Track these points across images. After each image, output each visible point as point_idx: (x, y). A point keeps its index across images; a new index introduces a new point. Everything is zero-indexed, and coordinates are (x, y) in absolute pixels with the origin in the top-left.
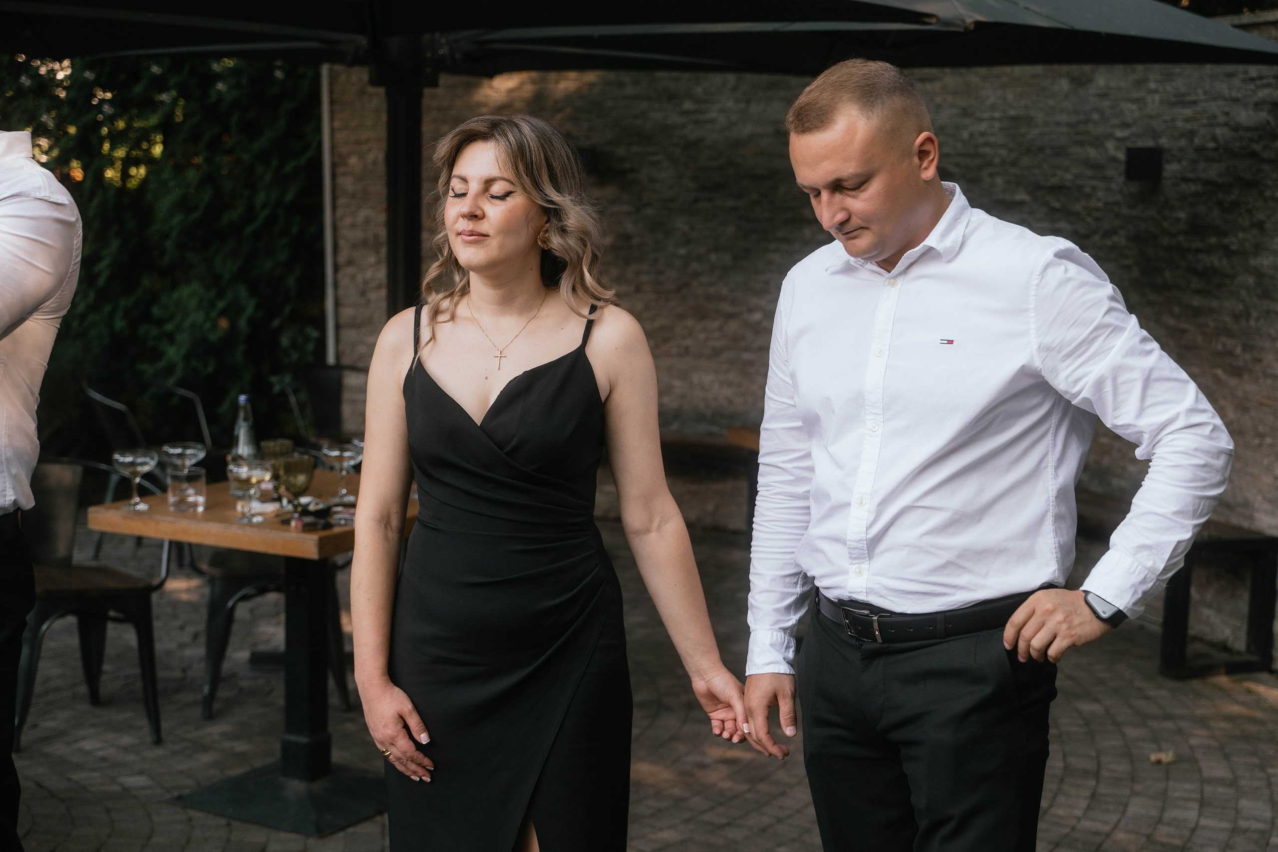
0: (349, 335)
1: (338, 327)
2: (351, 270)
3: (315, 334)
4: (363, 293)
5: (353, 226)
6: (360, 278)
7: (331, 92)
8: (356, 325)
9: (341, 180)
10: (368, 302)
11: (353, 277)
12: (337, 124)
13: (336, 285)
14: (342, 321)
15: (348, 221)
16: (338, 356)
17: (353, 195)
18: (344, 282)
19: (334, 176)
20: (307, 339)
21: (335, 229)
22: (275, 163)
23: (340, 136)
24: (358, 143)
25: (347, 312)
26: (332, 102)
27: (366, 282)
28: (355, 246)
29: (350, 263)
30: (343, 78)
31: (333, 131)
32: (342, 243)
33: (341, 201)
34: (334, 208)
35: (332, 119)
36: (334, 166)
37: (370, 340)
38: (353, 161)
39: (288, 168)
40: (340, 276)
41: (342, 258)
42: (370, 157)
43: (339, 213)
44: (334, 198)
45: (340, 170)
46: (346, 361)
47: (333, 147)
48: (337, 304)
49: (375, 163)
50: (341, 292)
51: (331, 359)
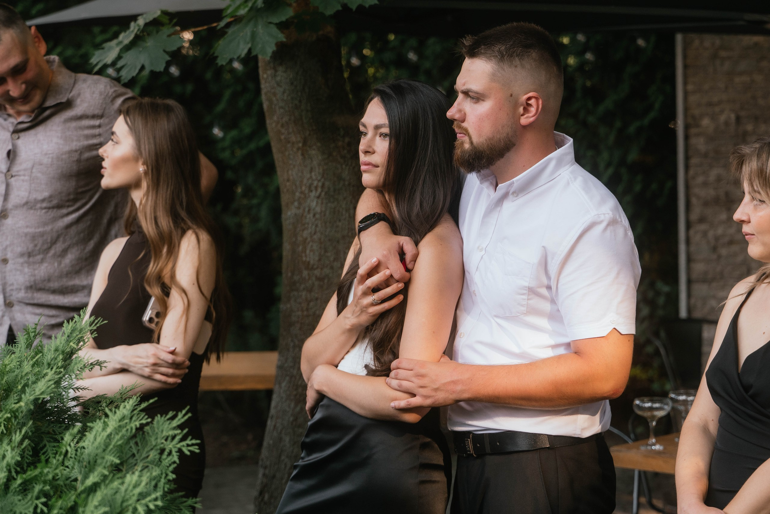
0: (700, 289)
1: (689, 282)
2: (703, 227)
3: (666, 289)
4: (714, 249)
5: (705, 184)
6: (711, 234)
7: (685, 57)
8: (705, 280)
9: (693, 141)
10: (719, 257)
11: (705, 234)
12: (690, 87)
13: (688, 242)
14: (694, 276)
15: (700, 179)
16: (689, 310)
17: (706, 155)
18: (696, 238)
19: (687, 137)
20: (658, 293)
21: (687, 187)
22: (618, 124)
23: (692, 99)
24: (710, 104)
25: (699, 268)
26: (686, 67)
27: (717, 239)
28: (706, 204)
29: (702, 220)
30: (697, 43)
31: (686, 94)
32: (694, 200)
33: (694, 161)
34: (687, 167)
35: (685, 83)
36: (687, 127)
37: (721, 294)
38: (706, 122)
39: (632, 129)
40: (692, 232)
41: (694, 217)
42: (723, 118)
43: (691, 172)
44: (687, 158)
45: (693, 131)
46: (698, 314)
47: (686, 109)
48: (689, 260)
49: (727, 123)
50: (693, 248)
51: (683, 313)
